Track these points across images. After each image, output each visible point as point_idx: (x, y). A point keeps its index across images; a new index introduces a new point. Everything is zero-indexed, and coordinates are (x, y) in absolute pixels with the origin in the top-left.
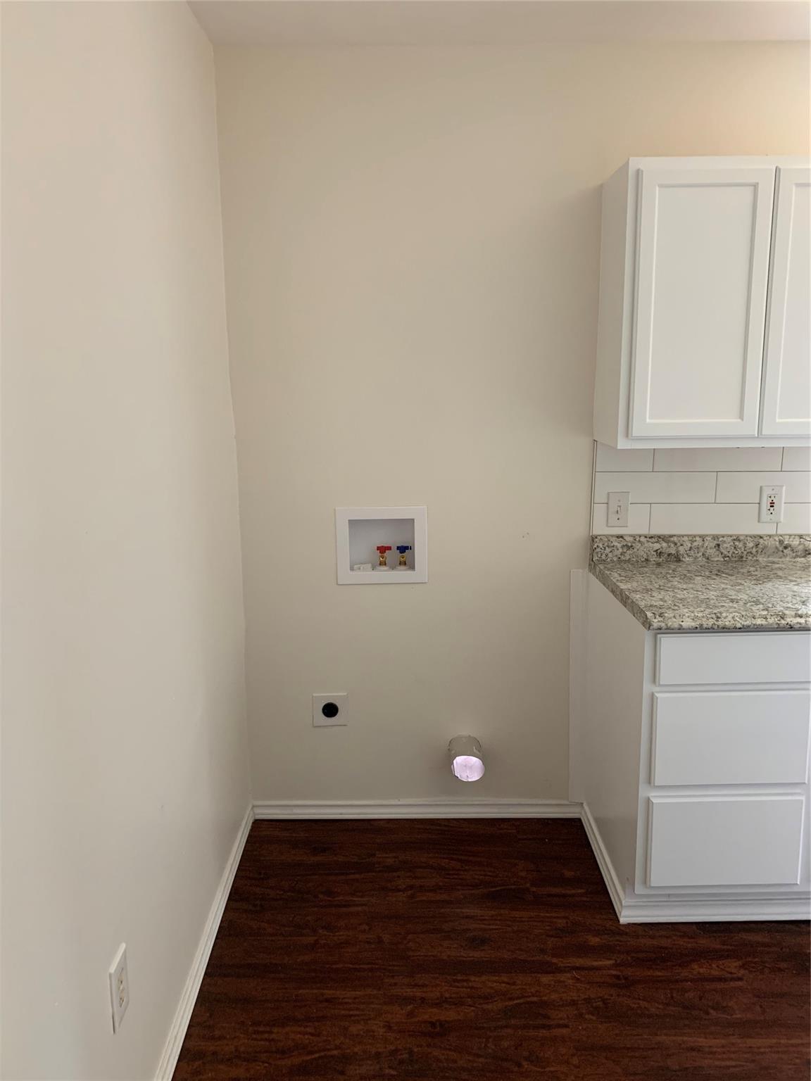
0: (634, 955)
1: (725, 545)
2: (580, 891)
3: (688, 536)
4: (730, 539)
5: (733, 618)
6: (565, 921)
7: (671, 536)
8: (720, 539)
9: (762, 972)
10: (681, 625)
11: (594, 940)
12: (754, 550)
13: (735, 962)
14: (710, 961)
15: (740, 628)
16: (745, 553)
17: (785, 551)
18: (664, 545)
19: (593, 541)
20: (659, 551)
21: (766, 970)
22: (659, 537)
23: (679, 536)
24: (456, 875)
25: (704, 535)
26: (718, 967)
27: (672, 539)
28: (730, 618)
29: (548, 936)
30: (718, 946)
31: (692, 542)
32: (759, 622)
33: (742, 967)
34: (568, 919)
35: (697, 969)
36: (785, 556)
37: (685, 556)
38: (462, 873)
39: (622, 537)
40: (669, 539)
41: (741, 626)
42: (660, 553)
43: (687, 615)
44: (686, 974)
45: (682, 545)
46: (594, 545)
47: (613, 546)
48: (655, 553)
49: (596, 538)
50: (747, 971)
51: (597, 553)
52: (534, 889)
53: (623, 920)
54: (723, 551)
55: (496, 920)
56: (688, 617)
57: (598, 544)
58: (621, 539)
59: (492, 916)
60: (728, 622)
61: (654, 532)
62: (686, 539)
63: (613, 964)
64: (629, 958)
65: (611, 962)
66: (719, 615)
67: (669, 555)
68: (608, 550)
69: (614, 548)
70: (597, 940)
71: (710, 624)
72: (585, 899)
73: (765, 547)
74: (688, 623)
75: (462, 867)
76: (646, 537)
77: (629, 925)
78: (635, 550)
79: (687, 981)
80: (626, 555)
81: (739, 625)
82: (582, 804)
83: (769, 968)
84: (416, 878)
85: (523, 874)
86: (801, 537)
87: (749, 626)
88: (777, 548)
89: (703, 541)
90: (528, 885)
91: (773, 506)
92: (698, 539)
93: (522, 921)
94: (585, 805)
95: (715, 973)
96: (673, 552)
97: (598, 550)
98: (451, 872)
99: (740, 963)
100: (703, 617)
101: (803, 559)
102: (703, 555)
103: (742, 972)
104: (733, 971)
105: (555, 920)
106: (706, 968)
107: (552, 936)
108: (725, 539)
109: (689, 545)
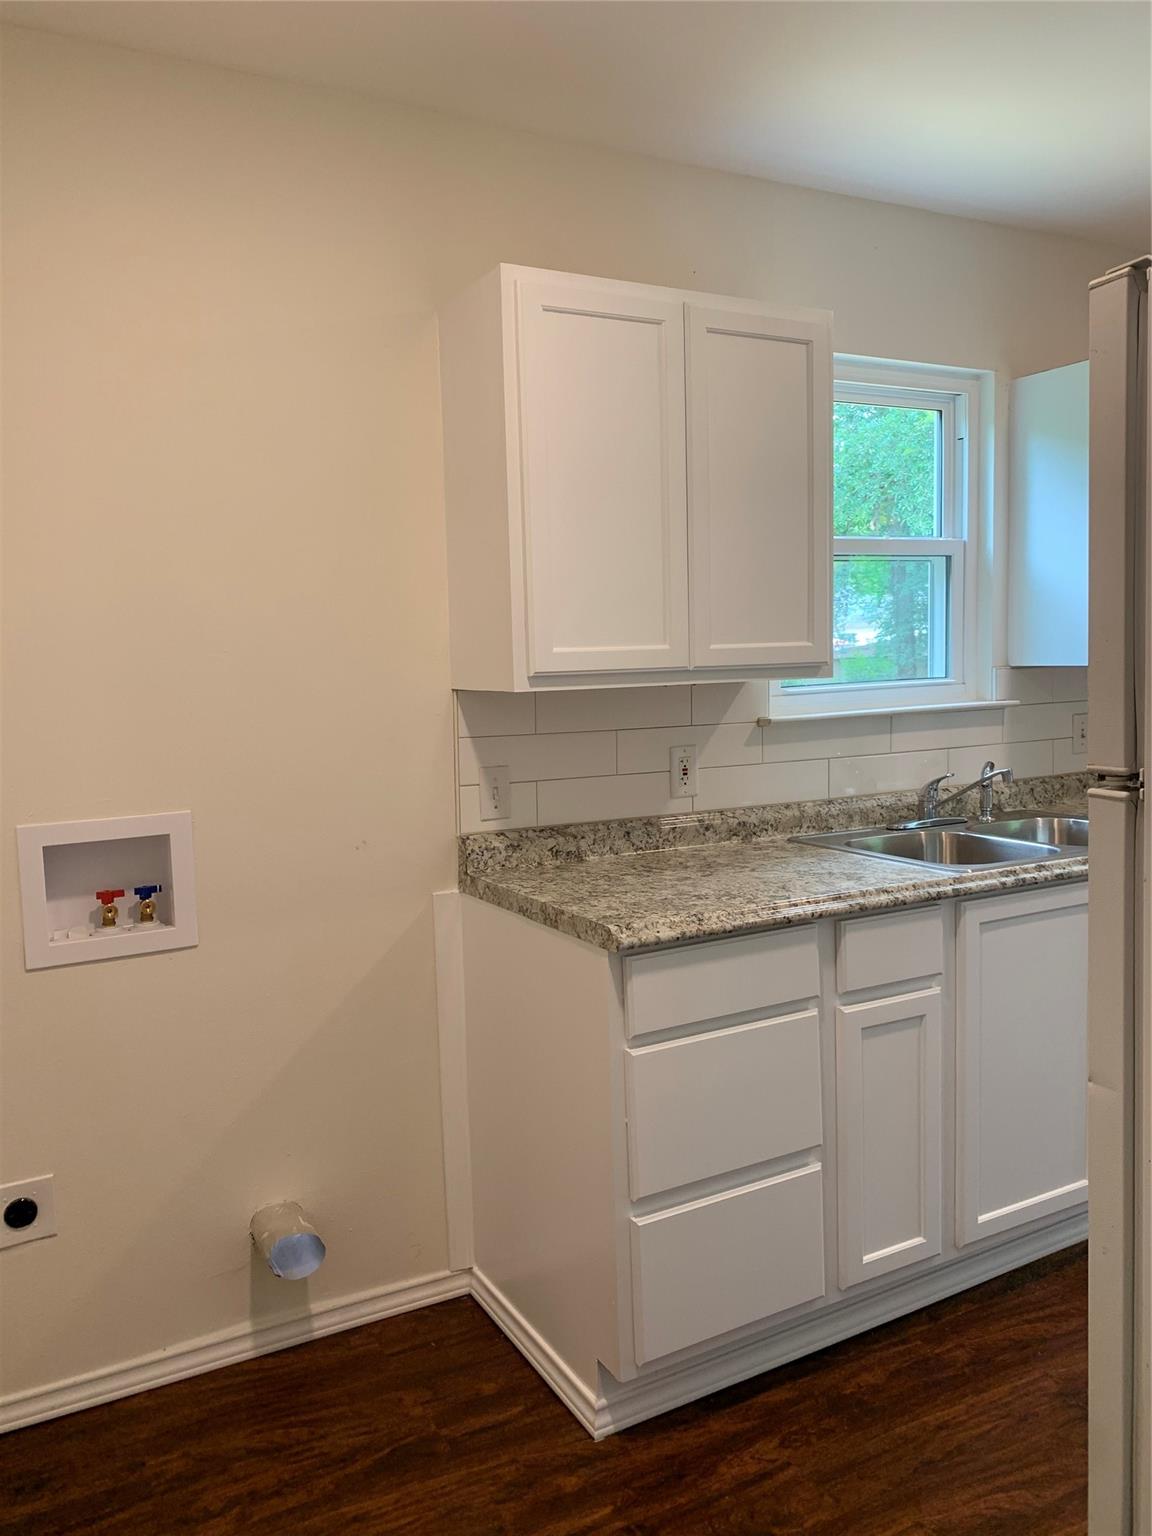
0: (636, 1484)
1: (636, 832)
2: (516, 1410)
3: (588, 824)
4: (640, 824)
5: (718, 918)
6: (513, 1468)
7: (567, 826)
8: (629, 825)
9: (808, 1443)
10: (658, 937)
11: (570, 1483)
12: (671, 836)
13: (771, 1441)
14: (738, 1453)
15: (730, 932)
16: (661, 840)
17: (707, 833)
18: (561, 839)
19: (464, 842)
20: (554, 850)
21: (814, 1439)
22: (552, 829)
23: (576, 825)
24: (308, 1450)
25: (607, 821)
26: (752, 1458)
27: (569, 830)
28: (714, 919)
29: (498, 1502)
30: (740, 1426)
31: (595, 832)
32: (750, 919)
33: (782, 1445)
34: (518, 1462)
35: (730, 1471)
36: (707, 841)
37: (589, 853)
38: (315, 1444)
39: (502, 834)
40: (565, 830)
41: (731, 928)
42: (557, 851)
43: (661, 922)
44: (717, 1486)
45: (583, 838)
46: (466, 849)
47: (494, 849)
48: (550, 853)
49: (468, 838)
50: (790, 1450)
51: (472, 861)
52: (444, 1432)
53: (598, 1434)
54: (634, 841)
55: (404, 1507)
56: (664, 924)
57: (471, 845)
58: (502, 837)
59: (397, 1502)
60: (713, 924)
61: (543, 823)
62: (586, 828)
63: (613, 1511)
64: (631, 1493)
65: (608, 1510)
66: (700, 916)
67: (568, 853)
68: (487, 855)
69: (496, 851)
70: (574, 1480)
71: (694, 930)
72: (528, 1420)
73: (684, 829)
74: (666, 934)
75: (313, 1433)
76: (535, 831)
77: (609, 1438)
78: (524, 850)
79: (722, 1496)
80: (512, 860)
81: (728, 927)
82: (471, 1268)
83: (815, 1434)
84: (236, 1480)
85: (418, 1411)
86: (721, 812)
87: (740, 927)
88: (697, 830)
89: (608, 829)
90: (433, 1427)
91: (686, 774)
92: (601, 827)
93: (447, 1494)
94: (476, 1269)
95: (753, 1469)
96: (573, 849)
97: (473, 856)
98: (295, 1450)
99: (776, 1441)
100: (682, 922)
101: (728, 842)
102: (611, 848)
103: (787, 1453)
104: (773, 1456)
105: (498, 1471)
106: (738, 1465)
107: (504, 1501)
108: (634, 824)
109: (593, 837)
